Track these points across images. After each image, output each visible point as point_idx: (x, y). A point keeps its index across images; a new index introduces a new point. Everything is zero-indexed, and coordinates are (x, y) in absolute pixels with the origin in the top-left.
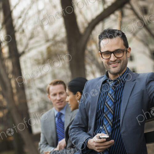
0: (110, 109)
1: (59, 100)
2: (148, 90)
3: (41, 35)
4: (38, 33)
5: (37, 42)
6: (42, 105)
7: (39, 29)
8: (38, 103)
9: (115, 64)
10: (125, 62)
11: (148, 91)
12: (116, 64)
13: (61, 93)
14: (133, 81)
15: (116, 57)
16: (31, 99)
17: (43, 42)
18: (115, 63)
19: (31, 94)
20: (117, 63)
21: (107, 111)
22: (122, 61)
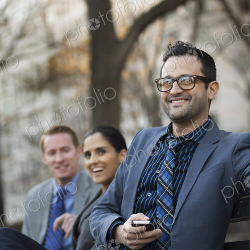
0: (167, 189)
1: (61, 163)
2: (235, 163)
3: (41, 33)
4: (35, 28)
5: (32, 46)
6: (30, 169)
7: (38, 21)
8: (22, 164)
9: (179, 102)
10: (198, 100)
11: (237, 164)
12: (181, 101)
13: (64, 150)
14: (213, 144)
15: (182, 89)
16: (9, 155)
17: (43, 46)
18: (179, 100)
19: (9, 146)
20: (182, 99)
21: (161, 193)
22: (193, 99)
